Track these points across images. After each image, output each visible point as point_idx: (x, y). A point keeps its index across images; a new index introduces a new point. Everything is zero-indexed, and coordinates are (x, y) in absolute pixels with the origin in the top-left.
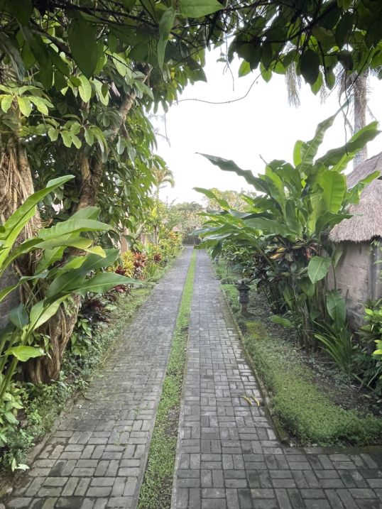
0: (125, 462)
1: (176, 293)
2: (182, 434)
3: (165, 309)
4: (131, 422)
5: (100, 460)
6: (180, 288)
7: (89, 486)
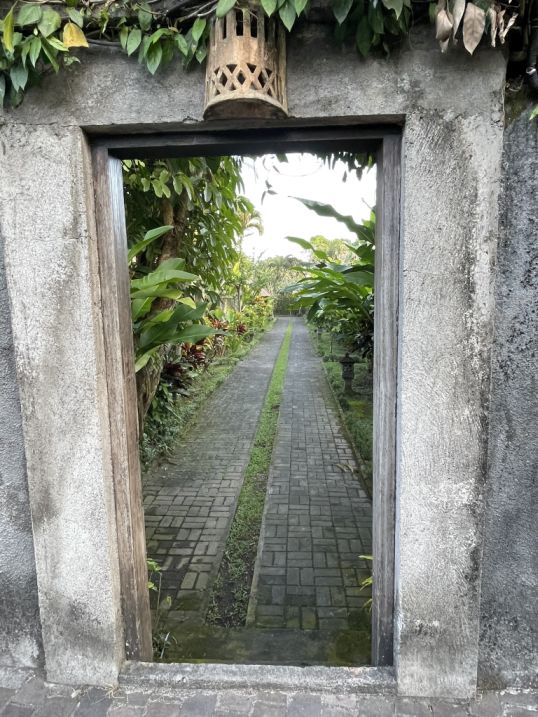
0: (214, 508)
1: (265, 371)
2: (270, 491)
3: (252, 387)
4: (218, 482)
5: (191, 506)
6: (270, 366)
7: (183, 522)
